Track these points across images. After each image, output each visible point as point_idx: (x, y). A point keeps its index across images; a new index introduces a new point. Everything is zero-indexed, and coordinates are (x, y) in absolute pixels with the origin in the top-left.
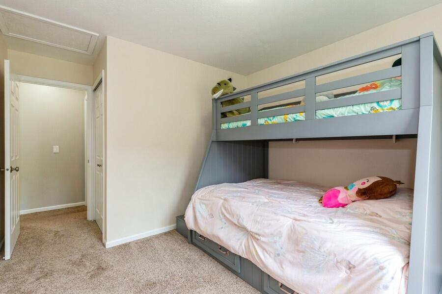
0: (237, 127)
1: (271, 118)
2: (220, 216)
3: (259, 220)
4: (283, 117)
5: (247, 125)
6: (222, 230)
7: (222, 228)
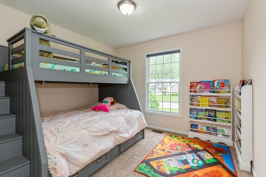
0: (65, 70)
1: (94, 71)
2: (93, 140)
3: (115, 123)
4: (100, 71)
5: (77, 71)
6: (100, 145)
7: (99, 144)
